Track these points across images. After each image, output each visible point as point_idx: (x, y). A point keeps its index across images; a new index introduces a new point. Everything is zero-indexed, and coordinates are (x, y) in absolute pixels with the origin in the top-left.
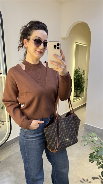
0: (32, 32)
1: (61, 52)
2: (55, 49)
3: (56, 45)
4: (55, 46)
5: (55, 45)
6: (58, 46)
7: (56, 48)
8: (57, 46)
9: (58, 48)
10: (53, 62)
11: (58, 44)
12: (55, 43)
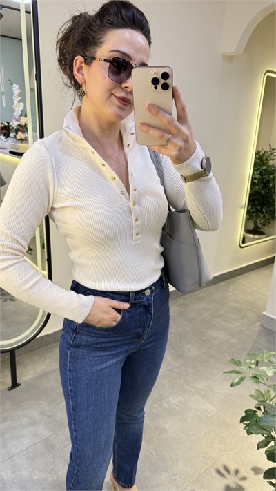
2: (156, 88)
3: (159, 76)
4: (155, 81)
5: (154, 76)
6: (167, 81)
8: (162, 81)
9: (165, 87)
10: (150, 126)
11: (165, 76)
12: (155, 70)
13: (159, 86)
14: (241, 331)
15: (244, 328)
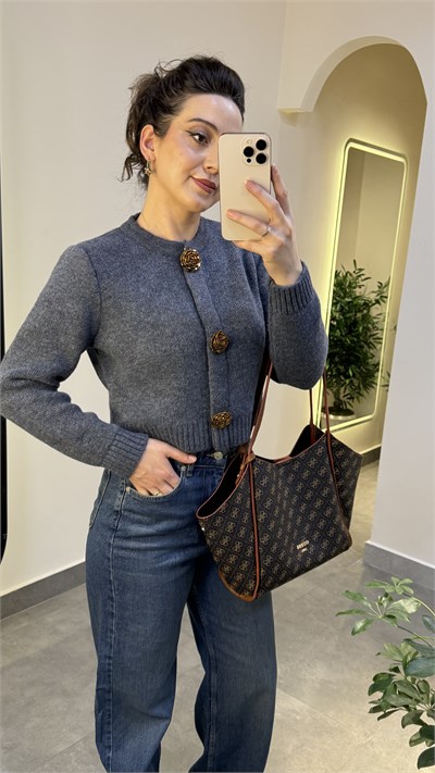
0: (183, 101)
3: (254, 146)
4: (248, 152)
5: (247, 145)
6: (263, 152)
8: (257, 152)
9: (261, 159)
12: (248, 137)
13: (253, 158)
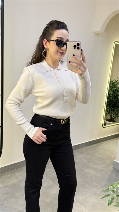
1: (81, 53)
4: (75, 46)
7: (76, 48)
8: (77, 46)
9: (78, 48)
12: (75, 42)
14: (103, 170)
15: (104, 169)
